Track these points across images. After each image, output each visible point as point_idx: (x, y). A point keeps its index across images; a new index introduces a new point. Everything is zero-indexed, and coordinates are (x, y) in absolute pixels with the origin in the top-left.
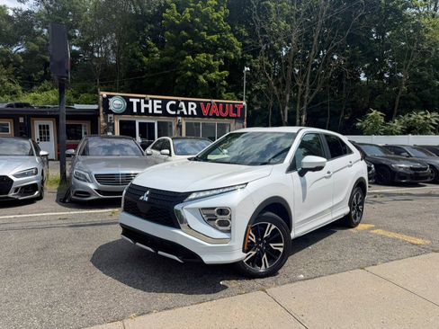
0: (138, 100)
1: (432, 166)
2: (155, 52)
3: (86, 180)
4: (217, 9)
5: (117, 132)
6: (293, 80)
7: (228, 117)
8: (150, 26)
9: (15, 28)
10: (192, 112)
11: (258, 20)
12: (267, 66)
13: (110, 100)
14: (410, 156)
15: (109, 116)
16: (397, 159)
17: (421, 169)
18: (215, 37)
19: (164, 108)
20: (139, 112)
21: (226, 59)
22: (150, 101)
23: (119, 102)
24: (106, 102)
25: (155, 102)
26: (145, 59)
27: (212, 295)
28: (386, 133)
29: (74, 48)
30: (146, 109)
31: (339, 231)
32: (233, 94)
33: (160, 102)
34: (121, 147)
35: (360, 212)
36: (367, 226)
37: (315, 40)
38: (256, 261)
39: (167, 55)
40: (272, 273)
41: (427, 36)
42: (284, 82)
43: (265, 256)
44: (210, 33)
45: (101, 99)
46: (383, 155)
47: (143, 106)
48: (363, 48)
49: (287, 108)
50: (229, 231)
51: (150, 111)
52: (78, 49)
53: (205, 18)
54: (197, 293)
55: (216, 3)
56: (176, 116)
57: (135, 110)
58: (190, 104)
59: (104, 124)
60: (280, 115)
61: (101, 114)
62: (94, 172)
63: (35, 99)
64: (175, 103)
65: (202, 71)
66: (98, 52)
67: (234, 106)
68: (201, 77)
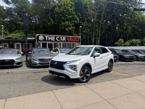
1: (136, 56)
2: (52, 21)
3: (35, 60)
4: (71, 7)
5: (41, 47)
6: (95, 29)
7: (75, 41)
8: (50, 13)
9: (7, 13)
10: (64, 40)
11: (84, 11)
12: (87, 25)
13: (39, 37)
14: (130, 53)
15: (39, 41)
16: (126, 54)
17: (132, 57)
18: (71, 17)
19: (55, 39)
20: (48, 40)
21: (74, 23)
22: (51, 37)
23: (42, 37)
25: (53, 37)
26: (49, 23)
28: (124, 46)
30: (50, 39)
31: (106, 73)
32: (77, 34)
34: (43, 51)
35: (112, 68)
36: (113, 72)
37: (102, 17)
38: (83, 78)
39: (56, 22)
40: (87, 82)
41: (137, 16)
42: (92, 30)
43: (85, 77)
44: (69, 15)
46: (122, 52)
47: (49, 38)
48: (117, 19)
49: (93, 38)
50: (76, 71)
51: (51, 40)
53: (68, 10)
55: (71, 5)
56: (59, 41)
57: (47, 40)
58: (63, 38)
59: (37, 44)
60: (91, 41)
61: (36, 41)
62: (38, 58)
63: (13, 36)
64: (59, 37)
65: (67, 27)
66: (33, 20)
67: (77, 38)
68: (67, 29)
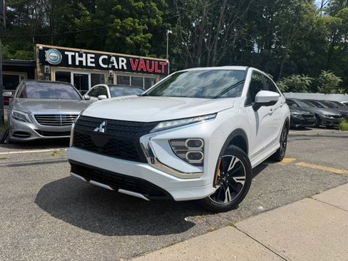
0: (73, 54)
1: (316, 114)
2: (86, 15)
7: (154, 73)
10: (122, 66)
13: (47, 52)
14: (299, 106)
15: (46, 67)
17: (310, 116)
19: (97, 62)
20: (74, 65)
21: (149, 25)
22: (84, 55)
24: (42, 53)
25: (89, 56)
26: (77, 21)
27: (182, 234)
29: (9, 8)
30: (81, 62)
33: (93, 56)
34: (57, 93)
35: (284, 148)
36: (290, 160)
39: (98, 18)
43: (228, 189)
45: (37, 50)
47: (78, 59)
48: (258, 23)
50: (201, 165)
51: (84, 64)
52: (13, 10)
54: (164, 234)
56: (108, 69)
57: (70, 63)
58: (120, 59)
59: (41, 74)
61: (38, 65)
62: (34, 113)
64: (106, 57)
65: (129, 33)
66: (32, 14)
67: (159, 64)
68: (128, 39)
